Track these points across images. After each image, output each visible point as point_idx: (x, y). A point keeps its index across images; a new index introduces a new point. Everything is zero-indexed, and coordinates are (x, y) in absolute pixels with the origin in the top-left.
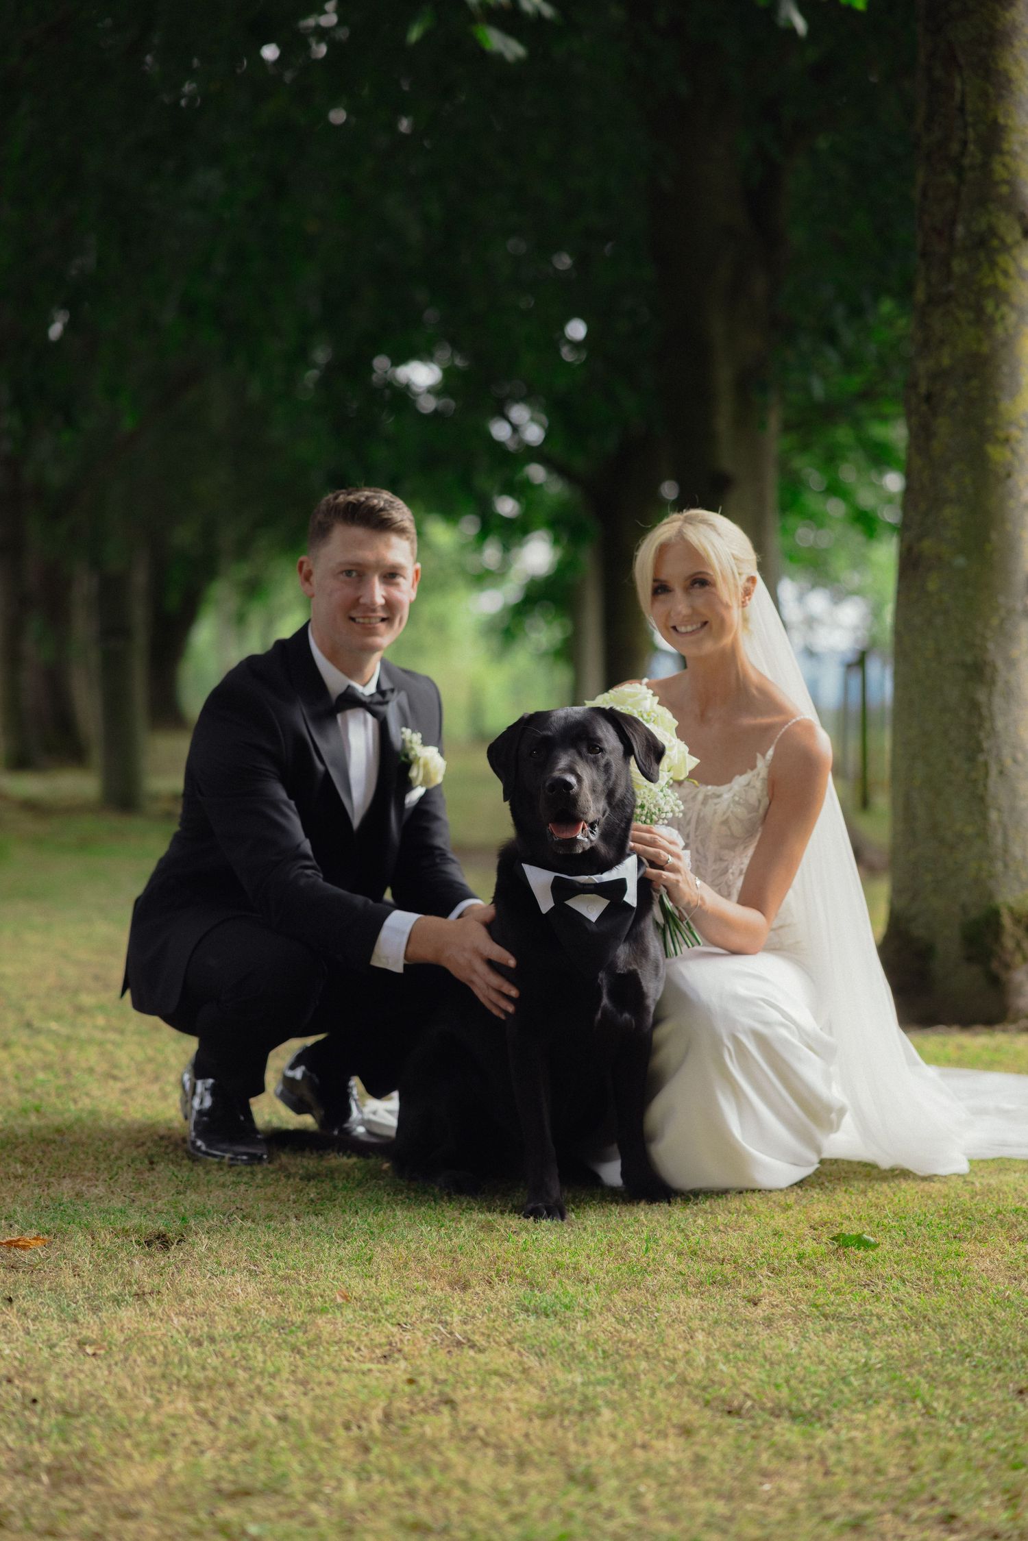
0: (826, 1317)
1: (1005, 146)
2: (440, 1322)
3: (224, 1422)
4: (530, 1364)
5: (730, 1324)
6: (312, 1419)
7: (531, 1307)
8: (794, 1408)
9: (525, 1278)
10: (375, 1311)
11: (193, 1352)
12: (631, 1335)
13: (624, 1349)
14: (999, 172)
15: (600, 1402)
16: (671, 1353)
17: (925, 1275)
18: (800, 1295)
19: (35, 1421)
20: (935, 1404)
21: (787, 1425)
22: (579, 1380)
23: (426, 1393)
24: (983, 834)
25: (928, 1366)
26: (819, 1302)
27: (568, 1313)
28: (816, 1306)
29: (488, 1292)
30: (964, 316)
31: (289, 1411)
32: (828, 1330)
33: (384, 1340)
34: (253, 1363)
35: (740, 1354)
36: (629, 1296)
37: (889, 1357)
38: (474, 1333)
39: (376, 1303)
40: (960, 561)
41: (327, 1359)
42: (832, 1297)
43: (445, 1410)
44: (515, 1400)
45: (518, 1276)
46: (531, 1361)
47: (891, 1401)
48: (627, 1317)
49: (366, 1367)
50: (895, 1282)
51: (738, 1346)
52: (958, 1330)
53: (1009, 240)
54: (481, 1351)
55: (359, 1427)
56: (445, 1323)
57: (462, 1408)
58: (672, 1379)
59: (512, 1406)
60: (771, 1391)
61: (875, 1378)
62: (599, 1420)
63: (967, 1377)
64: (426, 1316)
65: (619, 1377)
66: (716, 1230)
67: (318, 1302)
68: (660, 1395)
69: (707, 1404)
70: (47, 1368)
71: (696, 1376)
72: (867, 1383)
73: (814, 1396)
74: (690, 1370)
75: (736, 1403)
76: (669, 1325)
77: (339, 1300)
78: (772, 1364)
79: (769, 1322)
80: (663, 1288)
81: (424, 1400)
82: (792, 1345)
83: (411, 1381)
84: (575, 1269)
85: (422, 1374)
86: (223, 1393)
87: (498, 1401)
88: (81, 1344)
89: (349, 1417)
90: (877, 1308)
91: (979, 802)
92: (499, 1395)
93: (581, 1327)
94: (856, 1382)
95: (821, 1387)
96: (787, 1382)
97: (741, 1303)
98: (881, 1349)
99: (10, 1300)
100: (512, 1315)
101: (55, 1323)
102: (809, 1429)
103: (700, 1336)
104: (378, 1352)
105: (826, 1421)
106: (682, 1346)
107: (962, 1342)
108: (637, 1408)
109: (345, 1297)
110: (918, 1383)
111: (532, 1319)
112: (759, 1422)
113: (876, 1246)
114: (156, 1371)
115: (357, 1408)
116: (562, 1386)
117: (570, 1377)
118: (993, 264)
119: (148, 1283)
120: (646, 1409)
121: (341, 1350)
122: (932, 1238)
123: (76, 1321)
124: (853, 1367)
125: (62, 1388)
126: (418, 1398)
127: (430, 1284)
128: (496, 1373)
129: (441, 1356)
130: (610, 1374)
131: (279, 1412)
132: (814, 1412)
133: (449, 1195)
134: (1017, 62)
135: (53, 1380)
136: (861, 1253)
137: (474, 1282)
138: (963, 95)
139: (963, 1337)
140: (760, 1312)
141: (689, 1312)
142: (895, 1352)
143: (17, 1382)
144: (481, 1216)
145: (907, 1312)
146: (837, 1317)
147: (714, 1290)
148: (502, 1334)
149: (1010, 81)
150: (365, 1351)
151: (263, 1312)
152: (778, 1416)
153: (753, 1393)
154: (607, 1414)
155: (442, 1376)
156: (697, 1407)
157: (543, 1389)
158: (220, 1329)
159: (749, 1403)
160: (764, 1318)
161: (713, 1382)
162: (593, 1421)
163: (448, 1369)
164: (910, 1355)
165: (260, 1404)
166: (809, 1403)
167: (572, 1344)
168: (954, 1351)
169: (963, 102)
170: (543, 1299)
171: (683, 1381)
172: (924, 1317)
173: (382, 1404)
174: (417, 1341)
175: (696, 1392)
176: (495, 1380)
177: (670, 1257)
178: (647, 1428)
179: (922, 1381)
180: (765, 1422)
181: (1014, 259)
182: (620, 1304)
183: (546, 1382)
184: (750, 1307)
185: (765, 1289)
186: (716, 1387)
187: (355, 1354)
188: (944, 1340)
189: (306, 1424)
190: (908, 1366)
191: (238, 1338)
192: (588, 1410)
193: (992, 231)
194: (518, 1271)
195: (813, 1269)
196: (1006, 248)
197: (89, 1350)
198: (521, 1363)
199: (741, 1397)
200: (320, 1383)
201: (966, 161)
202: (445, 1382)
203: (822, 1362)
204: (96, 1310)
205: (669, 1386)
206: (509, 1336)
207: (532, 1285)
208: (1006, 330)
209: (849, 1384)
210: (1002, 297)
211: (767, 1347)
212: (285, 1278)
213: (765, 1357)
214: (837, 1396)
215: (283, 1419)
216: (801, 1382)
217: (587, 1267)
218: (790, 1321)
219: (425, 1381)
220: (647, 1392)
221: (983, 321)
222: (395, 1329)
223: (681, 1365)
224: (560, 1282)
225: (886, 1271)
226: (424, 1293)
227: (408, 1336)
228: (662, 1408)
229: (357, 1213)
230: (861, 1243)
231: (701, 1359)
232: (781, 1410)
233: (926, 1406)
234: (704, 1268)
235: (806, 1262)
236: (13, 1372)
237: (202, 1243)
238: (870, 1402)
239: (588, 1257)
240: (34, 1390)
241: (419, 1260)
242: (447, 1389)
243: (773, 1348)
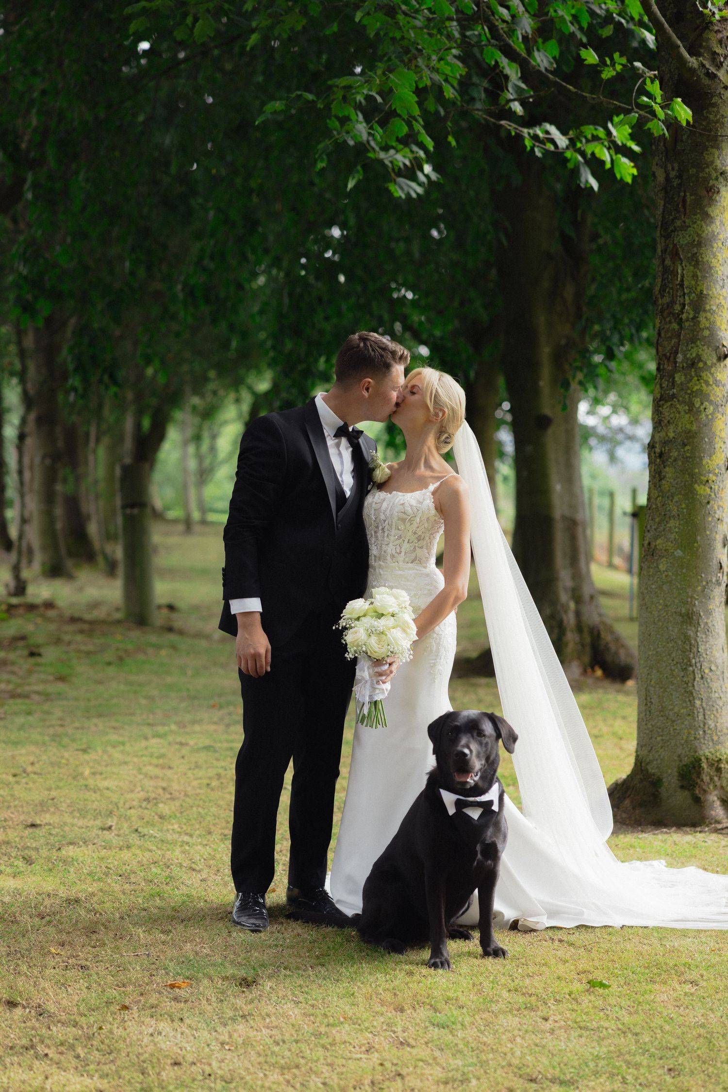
0: (581, 1028)
1: (708, 307)
2: (392, 1031)
3: (298, 1086)
4: (437, 1055)
5: (533, 1032)
6: (338, 1084)
7: (436, 1023)
8: (561, 1079)
9: (431, 1006)
10: (359, 1025)
11: (276, 1049)
12: (485, 1039)
13: (482, 1047)
14: (703, 323)
15: (471, 1076)
16: (504, 1049)
17: (632, 1004)
18: (568, 1015)
19: (212, 1085)
20: (628, 1077)
21: (558, 1087)
22: (460, 1064)
23: (389, 1071)
24: (691, 714)
25: (627, 1057)
26: (578, 1020)
27: (454, 1027)
28: (576, 1022)
29: (413, 1013)
30: (682, 408)
31: (327, 1080)
32: (580, 1036)
33: (366, 1042)
34: (305, 1055)
35: (537, 1049)
36: (484, 1016)
37: (609, 1052)
38: (409, 1038)
39: (359, 1021)
40: (679, 553)
41: (340, 1052)
42: (584, 1017)
43: (398, 1079)
44: (431, 1075)
45: (428, 1004)
46: (437, 1053)
47: (607, 1075)
48: (483, 1028)
49: (359, 1056)
50: (617, 1009)
51: (537, 1045)
52: (644, 1036)
53: (709, 363)
54: (413, 1047)
56: (394, 1032)
57: (407, 1079)
58: (504, 1064)
59: (430, 1078)
60: (551, 1070)
61: (602, 1063)
62: (470, 1085)
63: (645, 1063)
64: (385, 1028)
65: (480, 1062)
66: (529, 976)
67: (331, 1020)
68: (499, 1072)
69: (521, 1076)
70: (210, 1057)
71: (516, 1062)
72: (597, 1066)
73: (571, 1073)
74: (513, 1059)
75: (534, 1077)
76: (504, 1034)
77: (342, 1019)
78: (552, 1055)
79: (552, 1032)
80: (501, 1011)
81: (388, 1074)
82: (563, 1044)
83: (382, 1065)
84: (456, 1000)
85: (386, 1060)
86: (295, 1071)
87: (422, 1074)
88: (222, 1044)
89: (355, 1083)
90: (606, 1024)
92: (423, 1071)
93: (460, 1034)
94: (592, 1065)
95: (575, 1068)
96: (559, 1064)
97: (540, 1020)
98: (606, 1047)
99: (182, 1019)
100: (427, 1027)
101: (206, 1032)
102: (567, 1089)
103: (519, 1040)
104: (364, 1049)
105: (576, 1085)
106: (509, 1045)
107: (645, 1043)
108: (488, 1079)
109: (344, 1018)
110: (621, 1066)
111: (436, 1029)
112: (545, 1086)
113: (610, 986)
114: (262, 1059)
115: (358, 1079)
116: (452, 1067)
117: (456, 1062)
118: (699, 378)
119: (247, 1009)
120: (492, 1079)
121: (346, 1047)
122: (639, 982)
123: (216, 1031)
124: (591, 1057)
125: (220, 1068)
126: (385, 1073)
127: (384, 1009)
128: (421, 1060)
129: (394, 1051)
130: (475, 1060)
131: (322, 1081)
132: (571, 1081)
133: (389, 953)
134: (714, 256)
135: (215, 1064)
136: (601, 991)
137: (406, 1007)
138: (683, 276)
139: (647, 1040)
140: (548, 1025)
141: (513, 1026)
142: (612, 1048)
143: (198, 1065)
144: (407, 967)
145: (620, 1026)
146: (586, 1028)
147: (526, 1013)
148: (422, 1038)
149: (710, 268)
150: (357, 1048)
151: (305, 1026)
152: (554, 1083)
153: (542, 1071)
154: (474, 1082)
155: (395, 1062)
156: (516, 1078)
157: (444, 1068)
158: (287, 1037)
159: (540, 1076)
160: (550, 1029)
161: (524, 1065)
162: (467, 1085)
163: (398, 1058)
164: (619, 1051)
165: (313, 1076)
166: (568, 1077)
167: (456, 1044)
168: (641, 1048)
169: (682, 281)
170: (440, 1018)
171: (510, 1065)
172: (629, 1029)
173: (370, 1077)
174: (382, 1042)
175: (516, 1070)
176: (421, 1064)
177: (505, 994)
178: (493, 1089)
179: (624, 1065)
180: (547, 1086)
181: (712, 374)
182: (479, 1021)
183: (444, 1065)
184: (544, 1022)
185: (552, 1012)
186: (525, 1068)
187: (353, 1050)
188: (637, 1042)
189: (336, 1086)
191: (297, 1042)
192: (465, 1080)
194: (428, 1001)
195: (575, 1000)
196: (707, 368)
197: (227, 1047)
198: (433, 1055)
199: (537, 1073)
200: (338, 1065)
202: (396, 1064)
203: (576, 1054)
204: (225, 1025)
205: (503, 1067)
206: (426, 1040)
207: (436, 1010)
208: (707, 416)
209: (587, 1066)
210: (705, 397)
211: (550, 1045)
212: (313, 1006)
213: (549, 1051)
214: (582, 1073)
215: (324, 1084)
216: (565, 1065)
217: (463, 999)
218: (563, 1030)
219: (388, 1065)
220: (493, 1070)
221: (692, 410)
222: (370, 1035)
223: (509, 1055)
224: (450, 1008)
225: (612, 1001)
226: (382, 1014)
227: (377, 1039)
228: (500, 1079)
229: (342, 964)
230: (602, 985)
231: (518, 1053)
232: (555, 1079)
233: (623, 1078)
234: (521, 999)
235: (573, 996)
236: (195, 1060)
237: (268, 985)
238: (597, 1076)
239: (463, 992)
240: (208, 1070)
241: (377, 994)
242: (399, 1069)
243: (554, 1046)
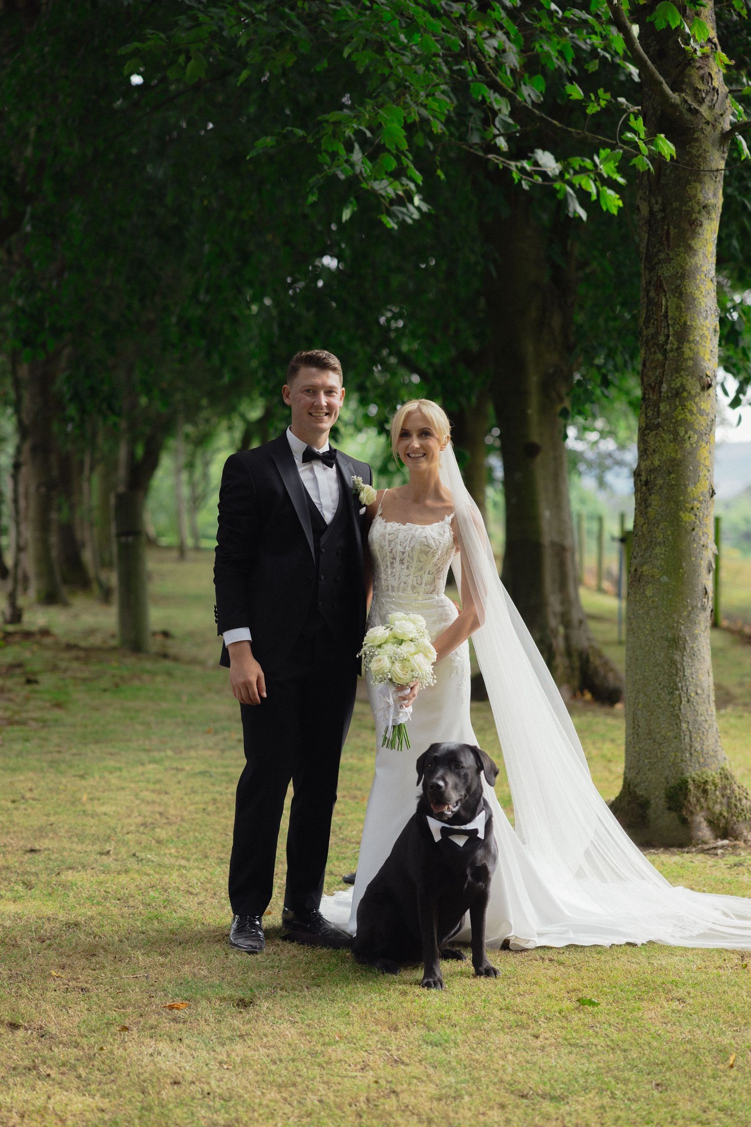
0: (570, 1045)
1: (691, 338)
2: (386, 1049)
3: (295, 1103)
4: (430, 1072)
5: (524, 1050)
6: (335, 1102)
7: (429, 1041)
8: (552, 1094)
9: (425, 1024)
10: (355, 1044)
11: (273, 1068)
12: (477, 1057)
13: (475, 1064)
14: (687, 353)
15: (464, 1092)
16: (496, 1066)
17: (621, 1021)
18: (558, 1033)
19: (211, 1103)
20: (616, 1092)
21: (548, 1103)
22: (453, 1080)
23: (383, 1088)
24: (678, 737)
25: (616, 1073)
26: (568, 1037)
27: (447, 1045)
28: (566, 1040)
29: (407, 1032)
30: (667, 437)
31: (323, 1098)
32: (570, 1053)
33: (361, 1060)
34: (302, 1073)
35: (528, 1066)
36: (476, 1034)
37: (599, 1068)
38: (403, 1056)
39: (355, 1040)
40: (665, 579)
41: (336, 1070)
42: (574, 1034)
43: (393, 1096)
44: (425, 1092)
45: (422, 1023)
46: (431, 1071)
47: (597, 1090)
48: (475, 1046)
49: (354, 1074)
50: (606, 1026)
51: (528, 1062)
52: (632, 1053)
53: (693, 393)
54: (407, 1065)
55: (356, 1105)
56: (389, 1051)
57: (401, 1096)
58: (496, 1080)
59: (424, 1094)
60: (542, 1087)
61: (591, 1079)
62: (463, 1101)
63: (633, 1078)
64: (379, 1046)
65: (472, 1079)
66: (520, 994)
67: (327, 1039)
68: (491, 1088)
69: (512, 1092)
70: (208, 1076)
71: (507, 1078)
72: (586, 1082)
73: (561, 1088)
74: (505, 1076)
75: (525, 1092)
76: (495, 1051)
77: (337, 1039)
78: (543, 1071)
79: (543, 1049)
80: (493, 1029)
81: (383, 1091)
82: (553, 1061)
83: (376, 1082)
84: (449, 1018)
85: (381, 1078)
86: (292, 1089)
87: (416, 1091)
88: (221, 1063)
89: (351, 1100)
90: (595, 1041)
91: (676, 718)
92: (417, 1089)
93: (453, 1052)
94: (581, 1081)
95: (565, 1084)
96: (550, 1080)
97: (530, 1038)
98: (595, 1063)
99: (181, 1039)
100: (420, 1046)
101: (205, 1052)
102: (558, 1105)
103: (510, 1057)
104: (359, 1067)
105: (566, 1100)
106: (501, 1062)
107: (634, 1059)
108: (480, 1095)
109: (340, 1037)
110: (610, 1082)
111: (430, 1048)
112: (536, 1102)
113: (599, 1004)
114: (259, 1078)
115: (354, 1096)
116: (445, 1084)
117: (449, 1079)
118: (684, 407)
119: (244, 1029)
120: (484, 1095)
121: (341, 1065)
122: (628, 1000)
123: (214, 1051)
124: (581, 1074)
125: (219, 1087)
126: (380, 1091)
127: (379, 1028)
128: (415, 1078)
129: (389, 1068)
130: (467, 1077)
131: (319, 1098)
132: (562, 1096)
133: (383, 973)
134: (698, 288)
135: (213, 1083)
136: (590, 1008)
137: (400, 1027)
138: (667, 308)
139: (635, 1056)
140: (539, 1043)
141: (505, 1043)
142: (601, 1065)
143: (197, 1084)
144: (401, 987)
145: (609, 1043)
146: (576, 1045)
147: (517, 1030)
148: (416, 1056)
149: (694, 299)
150: (353, 1066)
151: (302, 1045)
152: (544, 1099)
153: (533, 1087)
154: (467, 1098)
155: (390, 1079)
156: (507, 1095)
157: (437, 1085)
158: (284, 1056)
159: (531, 1092)
160: (541, 1046)
161: (515, 1082)
162: (460, 1102)
163: (393, 1076)
164: (608, 1067)
165: (310, 1094)
166: (559, 1092)
167: (449, 1062)
168: (630, 1064)
169: (666, 312)
170: (434, 1036)
171: (501, 1081)
172: (618, 1045)
173: (365, 1095)
174: (376, 1059)
175: (507, 1086)
176: (415, 1081)
177: (496, 1012)
178: (485, 1105)
179: (613, 1080)
180: (538, 1102)
181: (696, 404)
182: (472, 1039)
183: (438, 1082)
184: (535, 1040)
185: (542, 1030)
186: (516, 1084)
187: (348, 1068)
188: (625, 1058)
189: (332, 1104)
190: (607, 1072)
191: (293, 1060)
192: (458, 1097)
193: (683, 387)
194: (421, 1020)
195: (565, 1017)
196: (691, 397)
197: (225, 1067)
198: (426, 1072)
199: (528, 1089)
200: (334, 1083)
201: (668, 347)
202: (391, 1082)
203: (566, 1071)
204: (223, 1045)
205: (495, 1084)
206: (419, 1058)
207: (429, 1029)
208: (691, 444)
209: (577, 1082)
210: (689, 426)
211: (541, 1062)
212: (309, 1025)
213: (540, 1068)
214: (572, 1089)
215: (321, 1101)
216: (556, 1081)
217: (455, 1018)
218: (553, 1048)
219: (383, 1082)
220: (485, 1087)
221: (678, 440)
222: (365, 1054)
223: (501, 1072)
224: (443, 1027)
225: (601, 1018)
226: (377, 1033)
227: (372, 1057)
228: (491, 1095)
229: (337, 985)
230: (592, 1003)
231: (510, 1070)
232: (546, 1095)
233: (612, 1093)
234: (512, 1017)
235: (563, 1014)
236: (194, 1079)
237: (265, 1005)
238: (587, 1091)
239: (455, 1011)
240: (206, 1088)
241: (371, 1014)
242: (393, 1086)
243: (544, 1063)
